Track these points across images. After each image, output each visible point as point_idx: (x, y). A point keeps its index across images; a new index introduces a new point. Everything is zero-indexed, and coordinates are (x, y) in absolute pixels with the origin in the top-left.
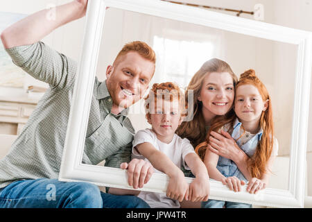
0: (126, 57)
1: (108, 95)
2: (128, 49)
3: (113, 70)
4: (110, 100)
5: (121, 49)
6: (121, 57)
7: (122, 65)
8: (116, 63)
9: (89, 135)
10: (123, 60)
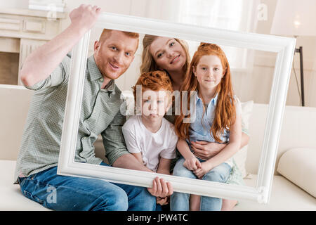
3: (100, 46)
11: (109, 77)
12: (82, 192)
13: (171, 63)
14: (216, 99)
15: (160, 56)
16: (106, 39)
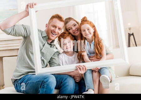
0: (53, 21)
1: (46, 35)
2: (53, 17)
3: (48, 26)
4: (47, 37)
5: (51, 17)
6: (51, 21)
7: (52, 24)
8: (49, 23)
9: (41, 50)
10: (52, 22)
11: (51, 40)
12: (35, 81)
13: (74, 33)
14: (93, 42)
15: (70, 29)
16: (51, 22)
